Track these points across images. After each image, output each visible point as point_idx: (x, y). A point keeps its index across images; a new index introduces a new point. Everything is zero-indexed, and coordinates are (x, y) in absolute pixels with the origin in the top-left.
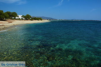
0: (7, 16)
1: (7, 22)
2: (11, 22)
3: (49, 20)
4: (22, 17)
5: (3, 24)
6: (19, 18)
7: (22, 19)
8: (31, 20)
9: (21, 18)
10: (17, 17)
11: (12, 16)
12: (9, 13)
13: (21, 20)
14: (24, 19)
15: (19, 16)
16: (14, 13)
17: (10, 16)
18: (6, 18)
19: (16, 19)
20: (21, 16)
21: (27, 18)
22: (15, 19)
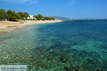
0: (19, 16)
1: (19, 23)
2: (23, 23)
3: (62, 19)
4: (34, 17)
5: (16, 25)
6: (30, 18)
7: (34, 19)
8: (43, 20)
9: (32, 18)
10: (29, 17)
11: (23, 16)
12: (20, 14)
13: (32, 20)
14: (35, 19)
15: (31, 16)
16: (26, 13)
17: (22, 16)
18: (18, 18)
20: (33, 16)
21: (38, 18)
22: (27, 19)
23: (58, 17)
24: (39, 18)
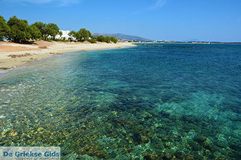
0: (36, 32)
1: (36, 47)
2: (45, 48)
4: (70, 34)
5: (28, 52)
6: (63, 36)
7: (71, 40)
8: (92, 42)
9: (67, 37)
10: (59, 36)
11: (47, 32)
12: (39, 26)
13: (67, 41)
14: (74, 39)
15: (63, 32)
16: (53, 25)
17: (44, 32)
18: (34, 37)
19: (57, 40)
20: (69, 32)
21: (81, 38)
22: (54, 39)
23: (125, 36)
24: (81, 36)
